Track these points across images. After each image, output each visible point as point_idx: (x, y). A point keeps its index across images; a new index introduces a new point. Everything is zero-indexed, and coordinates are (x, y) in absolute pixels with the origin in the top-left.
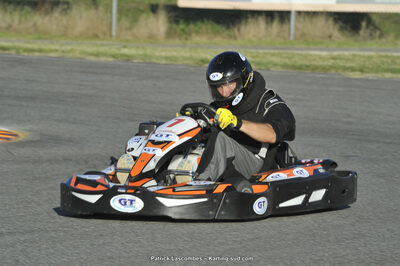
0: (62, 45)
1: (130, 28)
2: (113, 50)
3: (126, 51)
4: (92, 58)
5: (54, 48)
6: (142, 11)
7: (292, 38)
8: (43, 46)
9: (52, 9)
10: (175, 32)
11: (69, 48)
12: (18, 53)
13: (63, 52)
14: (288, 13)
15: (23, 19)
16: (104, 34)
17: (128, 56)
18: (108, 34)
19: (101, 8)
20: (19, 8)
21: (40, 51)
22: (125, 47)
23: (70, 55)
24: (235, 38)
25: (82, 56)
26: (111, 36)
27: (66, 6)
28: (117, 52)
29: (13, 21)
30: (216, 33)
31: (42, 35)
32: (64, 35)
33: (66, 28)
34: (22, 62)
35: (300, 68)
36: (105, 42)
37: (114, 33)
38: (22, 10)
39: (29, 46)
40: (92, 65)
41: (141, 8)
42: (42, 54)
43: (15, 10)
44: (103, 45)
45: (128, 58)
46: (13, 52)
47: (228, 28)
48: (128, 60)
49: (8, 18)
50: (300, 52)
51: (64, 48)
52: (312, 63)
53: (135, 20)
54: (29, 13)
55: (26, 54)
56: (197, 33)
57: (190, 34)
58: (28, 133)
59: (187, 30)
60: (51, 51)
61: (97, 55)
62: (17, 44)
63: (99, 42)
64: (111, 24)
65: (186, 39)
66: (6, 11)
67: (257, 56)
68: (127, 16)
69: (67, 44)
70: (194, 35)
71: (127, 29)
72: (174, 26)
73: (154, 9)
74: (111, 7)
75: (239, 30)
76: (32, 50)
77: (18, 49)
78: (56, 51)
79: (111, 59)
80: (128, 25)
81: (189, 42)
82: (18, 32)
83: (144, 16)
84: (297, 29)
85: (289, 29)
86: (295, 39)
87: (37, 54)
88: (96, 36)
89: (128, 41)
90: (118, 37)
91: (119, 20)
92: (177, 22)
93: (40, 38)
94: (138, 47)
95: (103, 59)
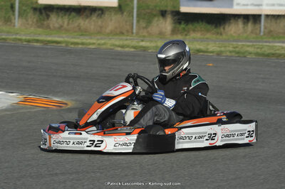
0: (98, 39)
1: (146, 28)
2: (134, 43)
3: (143, 44)
4: (119, 49)
5: (92, 42)
6: (155, 16)
7: (262, 34)
8: (84, 41)
9: (91, 14)
10: (178, 30)
11: (103, 42)
12: (67, 45)
13: (99, 44)
14: (259, 16)
15: (70, 22)
16: (128, 31)
17: (144, 47)
18: (130, 32)
19: (125, 13)
20: (68, 13)
21: (83, 44)
22: (142, 41)
23: (104, 47)
24: (221, 34)
25: (112, 47)
26: (132, 33)
27: (100, 12)
28: (137, 44)
29: (63, 23)
30: (208, 31)
31: (84, 32)
32: (99, 33)
33: (101, 27)
34: (70, 52)
35: (268, 55)
36: (128, 37)
37: (134, 31)
38: (70, 15)
39: (75, 40)
40: (119, 54)
41: (154, 13)
42: (84, 46)
43: (65, 15)
44: (127, 40)
45: (145, 49)
46: (63, 45)
47: (216, 27)
48: (145, 50)
49: (60, 20)
50: (268, 44)
51: (99, 42)
52: (277, 52)
53: (149, 22)
54: (74, 17)
55: (72, 46)
56: (194, 31)
57: (188, 32)
58: (73, 103)
59: (186, 29)
60: (90, 44)
61: (122, 47)
62: (66, 39)
63: (125, 38)
64: (133, 24)
65: (186, 35)
66: (59, 16)
67: (237, 47)
68: (144, 19)
69: (101, 39)
70: (191, 32)
71: (144, 28)
72: (178, 26)
73: (163, 14)
74: (133, 12)
75: (224, 28)
76: (77, 44)
77: (67, 43)
78: (94, 44)
79: (132, 50)
80: (144, 25)
81: (188, 37)
82: (67, 30)
83: (156, 19)
84: (265, 28)
85: (260, 28)
86: (264, 35)
87: (80, 46)
88: (122, 33)
89: (144, 36)
90: (137, 33)
91: (138, 21)
92: (180, 23)
93: (82, 35)
94: (151, 41)
95: (127, 49)
